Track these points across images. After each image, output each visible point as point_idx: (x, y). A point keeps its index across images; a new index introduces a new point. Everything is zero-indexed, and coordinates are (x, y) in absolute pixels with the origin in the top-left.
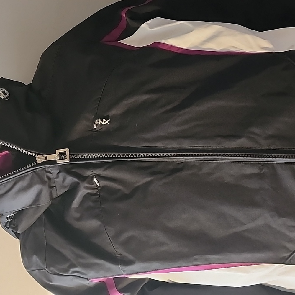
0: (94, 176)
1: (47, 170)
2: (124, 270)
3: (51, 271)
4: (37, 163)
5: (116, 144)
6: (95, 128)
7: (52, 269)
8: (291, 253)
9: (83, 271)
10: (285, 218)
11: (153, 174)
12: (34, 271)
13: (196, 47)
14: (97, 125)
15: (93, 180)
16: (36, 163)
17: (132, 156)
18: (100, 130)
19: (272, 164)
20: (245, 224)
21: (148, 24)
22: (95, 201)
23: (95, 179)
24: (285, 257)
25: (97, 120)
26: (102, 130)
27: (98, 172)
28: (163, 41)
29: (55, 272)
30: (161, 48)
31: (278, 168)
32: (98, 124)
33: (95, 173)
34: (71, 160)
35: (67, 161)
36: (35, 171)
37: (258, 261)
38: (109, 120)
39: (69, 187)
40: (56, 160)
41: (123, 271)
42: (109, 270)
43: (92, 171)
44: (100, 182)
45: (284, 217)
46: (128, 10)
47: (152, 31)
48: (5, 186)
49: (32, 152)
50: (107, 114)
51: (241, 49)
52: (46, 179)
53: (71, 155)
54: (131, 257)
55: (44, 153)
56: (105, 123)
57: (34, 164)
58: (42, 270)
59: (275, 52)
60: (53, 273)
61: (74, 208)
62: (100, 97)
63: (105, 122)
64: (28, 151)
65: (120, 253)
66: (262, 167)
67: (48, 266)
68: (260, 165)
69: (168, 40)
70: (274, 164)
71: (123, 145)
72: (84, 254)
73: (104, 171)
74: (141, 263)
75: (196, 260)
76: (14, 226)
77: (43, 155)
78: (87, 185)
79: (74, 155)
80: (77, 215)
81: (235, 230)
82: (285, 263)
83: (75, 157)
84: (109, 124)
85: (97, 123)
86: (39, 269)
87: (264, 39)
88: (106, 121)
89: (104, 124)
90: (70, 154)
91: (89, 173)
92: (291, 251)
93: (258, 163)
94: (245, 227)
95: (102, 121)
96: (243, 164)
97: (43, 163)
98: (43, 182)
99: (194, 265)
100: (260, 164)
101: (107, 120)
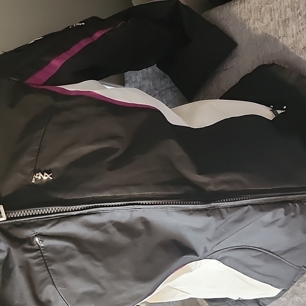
0: (35, 236)
6: (34, 182)
14: (36, 179)
15: (35, 242)
23: (37, 239)
25: (37, 174)
35: (3, 219)
38: (51, 174)
43: (34, 231)
50: (49, 168)
63: (46, 176)
68: (208, 211)
79: (9, 213)
83: (11, 216)
84: (51, 178)
85: (36, 177)
88: (47, 175)
89: (44, 178)
91: (29, 233)
93: (206, 209)
95: (43, 175)
96: (192, 212)
101: (49, 174)
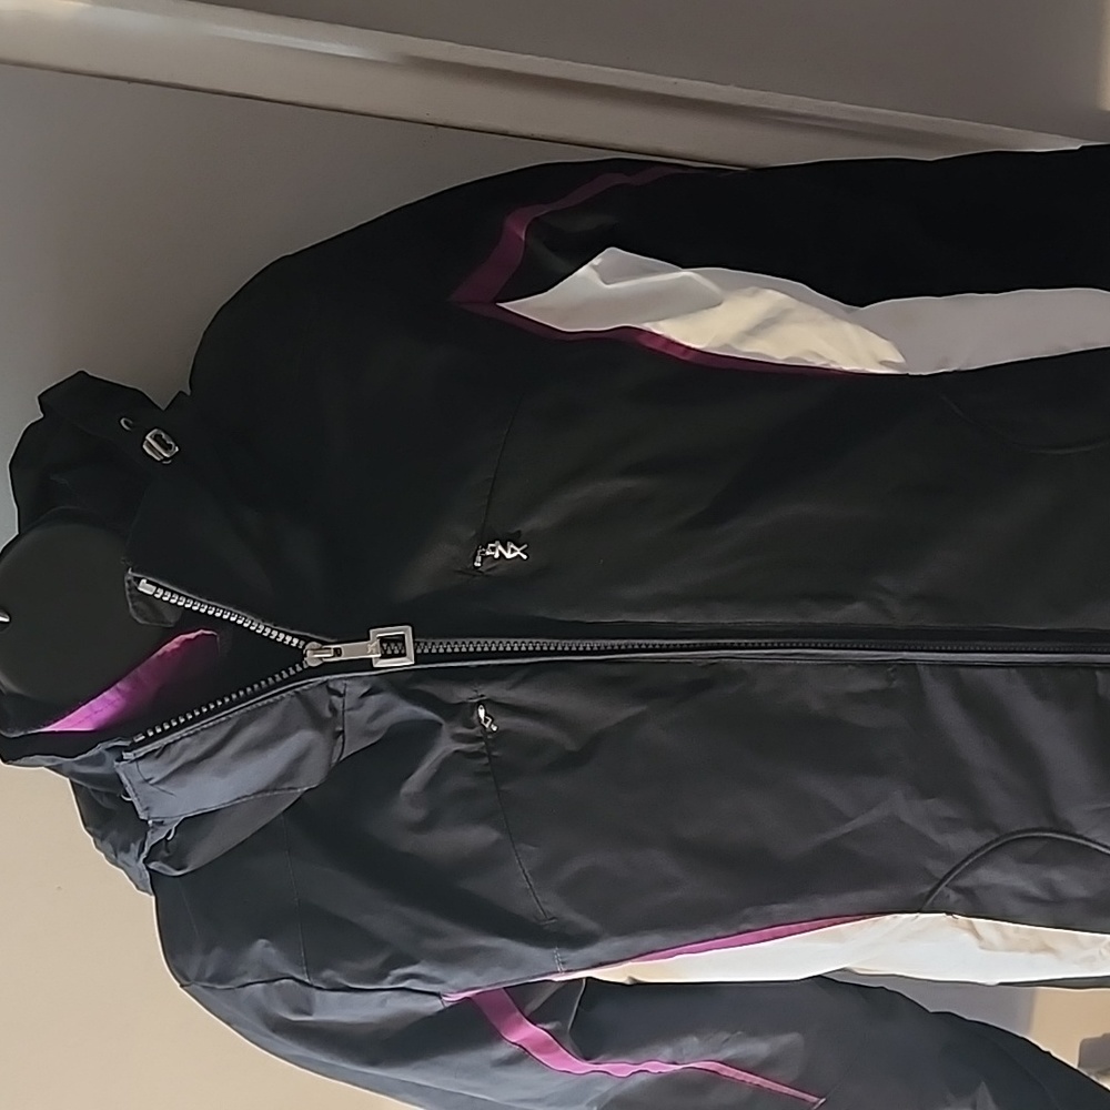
0: (479, 703)
1: (331, 686)
2: (565, 960)
3: (324, 981)
4: (305, 667)
5: (542, 613)
6: (479, 565)
7: (327, 973)
8: (936, 882)
9: (437, 974)
10: (932, 800)
11: (645, 695)
12: (248, 988)
13: (727, 346)
14: (485, 557)
15: (475, 717)
16: (301, 665)
17: (588, 649)
18: (489, 573)
19: (912, 664)
20: (852, 819)
21: (594, 267)
22: (480, 775)
23: (482, 713)
24: (922, 894)
25: (490, 545)
26: (496, 572)
27: (490, 691)
28: (647, 326)
29: (337, 983)
30: (644, 346)
31: (925, 673)
32: (493, 556)
33: (482, 696)
34: (418, 658)
35: (407, 662)
36: (298, 689)
37: (868, 911)
38: (525, 546)
39: (384, 732)
40: (371, 659)
41: (563, 963)
42: (517, 963)
43: (475, 690)
44: (496, 721)
45: (933, 797)
46: (537, 219)
47: (611, 290)
48: (204, 739)
49: (290, 635)
50: (517, 529)
51: (834, 362)
52: (328, 714)
53: (418, 643)
54: (590, 925)
55: (333, 638)
56: (515, 555)
57: (295, 669)
58: (277, 983)
59: (911, 373)
60: (330, 987)
61: (407, 795)
62: (492, 476)
63: (513, 551)
64: (279, 632)
65: (555, 915)
66: (892, 675)
67: (314, 967)
68: (890, 669)
69: (661, 323)
70: (919, 667)
71: (565, 616)
72: (445, 925)
73: (510, 689)
74: (616, 939)
75: (746, 919)
76: (167, 855)
77: (324, 643)
78: (462, 730)
80: (417, 814)
81: (829, 836)
82: (923, 909)
84: (525, 557)
85: (487, 553)
86: (267, 978)
87: (883, 337)
88: (515, 548)
89: (509, 555)
90: (414, 642)
91: (465, 694)
92: (936, 879)
93: (885, 664)
94: (847, 828)
95: (506, 548)
96: (853, 668)
97: (325, 668)
98: (318, 723)
99: (740, 933)
100: (890, 665)
101: (519, 546)
